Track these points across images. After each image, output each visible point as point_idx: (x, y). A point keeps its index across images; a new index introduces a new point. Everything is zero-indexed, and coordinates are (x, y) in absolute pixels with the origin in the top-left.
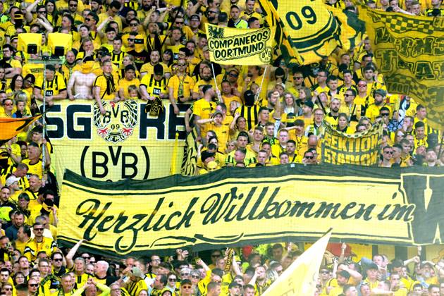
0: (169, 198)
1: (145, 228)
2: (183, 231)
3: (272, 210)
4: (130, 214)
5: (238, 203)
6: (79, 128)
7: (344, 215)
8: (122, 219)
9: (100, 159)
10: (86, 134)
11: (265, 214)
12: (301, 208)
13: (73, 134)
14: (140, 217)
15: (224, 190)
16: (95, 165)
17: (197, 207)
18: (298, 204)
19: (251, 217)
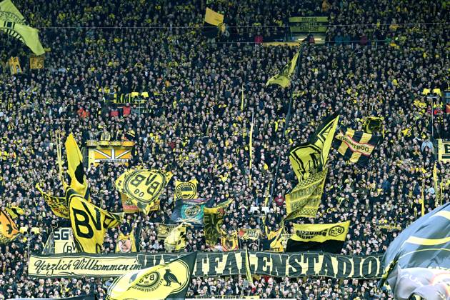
0: (63, 260)
1: (56, 269)
2: (67, 271)
3: (96, 267)
4: (51, 264)
5: (86, 264)
6: (64, 237)
7: (119, 269)
8: (49, 266)
9: (69, 248)
10: (67, 239)
11: (93, 268)
12: (105, 267)
13: (63, 239)
14: (54, 265)
15: (81, 259)
16: (68, 250)
17: (72, 263)
18: (104, 266)
19: (89, 269)
